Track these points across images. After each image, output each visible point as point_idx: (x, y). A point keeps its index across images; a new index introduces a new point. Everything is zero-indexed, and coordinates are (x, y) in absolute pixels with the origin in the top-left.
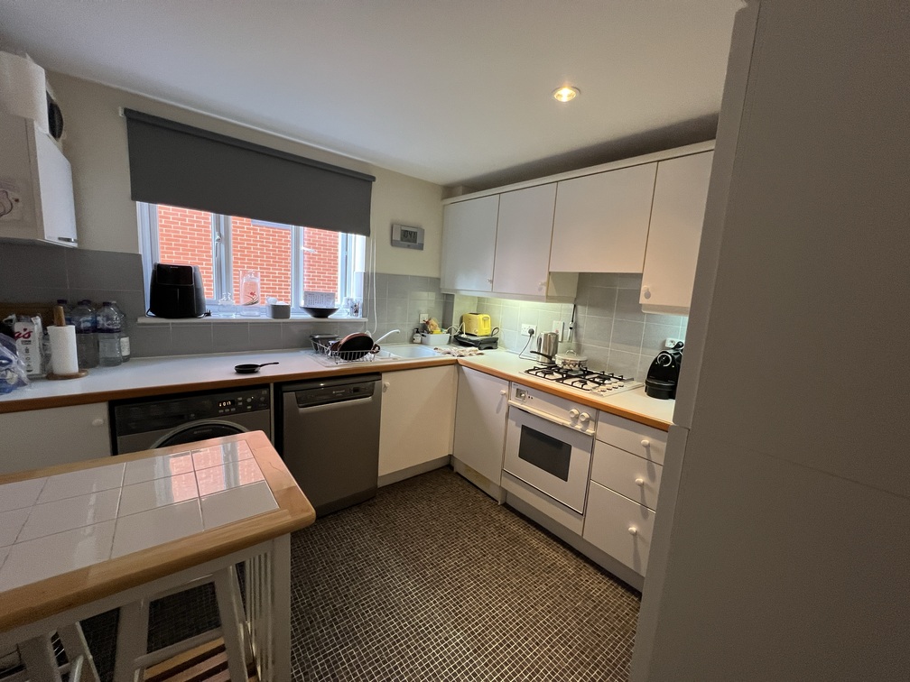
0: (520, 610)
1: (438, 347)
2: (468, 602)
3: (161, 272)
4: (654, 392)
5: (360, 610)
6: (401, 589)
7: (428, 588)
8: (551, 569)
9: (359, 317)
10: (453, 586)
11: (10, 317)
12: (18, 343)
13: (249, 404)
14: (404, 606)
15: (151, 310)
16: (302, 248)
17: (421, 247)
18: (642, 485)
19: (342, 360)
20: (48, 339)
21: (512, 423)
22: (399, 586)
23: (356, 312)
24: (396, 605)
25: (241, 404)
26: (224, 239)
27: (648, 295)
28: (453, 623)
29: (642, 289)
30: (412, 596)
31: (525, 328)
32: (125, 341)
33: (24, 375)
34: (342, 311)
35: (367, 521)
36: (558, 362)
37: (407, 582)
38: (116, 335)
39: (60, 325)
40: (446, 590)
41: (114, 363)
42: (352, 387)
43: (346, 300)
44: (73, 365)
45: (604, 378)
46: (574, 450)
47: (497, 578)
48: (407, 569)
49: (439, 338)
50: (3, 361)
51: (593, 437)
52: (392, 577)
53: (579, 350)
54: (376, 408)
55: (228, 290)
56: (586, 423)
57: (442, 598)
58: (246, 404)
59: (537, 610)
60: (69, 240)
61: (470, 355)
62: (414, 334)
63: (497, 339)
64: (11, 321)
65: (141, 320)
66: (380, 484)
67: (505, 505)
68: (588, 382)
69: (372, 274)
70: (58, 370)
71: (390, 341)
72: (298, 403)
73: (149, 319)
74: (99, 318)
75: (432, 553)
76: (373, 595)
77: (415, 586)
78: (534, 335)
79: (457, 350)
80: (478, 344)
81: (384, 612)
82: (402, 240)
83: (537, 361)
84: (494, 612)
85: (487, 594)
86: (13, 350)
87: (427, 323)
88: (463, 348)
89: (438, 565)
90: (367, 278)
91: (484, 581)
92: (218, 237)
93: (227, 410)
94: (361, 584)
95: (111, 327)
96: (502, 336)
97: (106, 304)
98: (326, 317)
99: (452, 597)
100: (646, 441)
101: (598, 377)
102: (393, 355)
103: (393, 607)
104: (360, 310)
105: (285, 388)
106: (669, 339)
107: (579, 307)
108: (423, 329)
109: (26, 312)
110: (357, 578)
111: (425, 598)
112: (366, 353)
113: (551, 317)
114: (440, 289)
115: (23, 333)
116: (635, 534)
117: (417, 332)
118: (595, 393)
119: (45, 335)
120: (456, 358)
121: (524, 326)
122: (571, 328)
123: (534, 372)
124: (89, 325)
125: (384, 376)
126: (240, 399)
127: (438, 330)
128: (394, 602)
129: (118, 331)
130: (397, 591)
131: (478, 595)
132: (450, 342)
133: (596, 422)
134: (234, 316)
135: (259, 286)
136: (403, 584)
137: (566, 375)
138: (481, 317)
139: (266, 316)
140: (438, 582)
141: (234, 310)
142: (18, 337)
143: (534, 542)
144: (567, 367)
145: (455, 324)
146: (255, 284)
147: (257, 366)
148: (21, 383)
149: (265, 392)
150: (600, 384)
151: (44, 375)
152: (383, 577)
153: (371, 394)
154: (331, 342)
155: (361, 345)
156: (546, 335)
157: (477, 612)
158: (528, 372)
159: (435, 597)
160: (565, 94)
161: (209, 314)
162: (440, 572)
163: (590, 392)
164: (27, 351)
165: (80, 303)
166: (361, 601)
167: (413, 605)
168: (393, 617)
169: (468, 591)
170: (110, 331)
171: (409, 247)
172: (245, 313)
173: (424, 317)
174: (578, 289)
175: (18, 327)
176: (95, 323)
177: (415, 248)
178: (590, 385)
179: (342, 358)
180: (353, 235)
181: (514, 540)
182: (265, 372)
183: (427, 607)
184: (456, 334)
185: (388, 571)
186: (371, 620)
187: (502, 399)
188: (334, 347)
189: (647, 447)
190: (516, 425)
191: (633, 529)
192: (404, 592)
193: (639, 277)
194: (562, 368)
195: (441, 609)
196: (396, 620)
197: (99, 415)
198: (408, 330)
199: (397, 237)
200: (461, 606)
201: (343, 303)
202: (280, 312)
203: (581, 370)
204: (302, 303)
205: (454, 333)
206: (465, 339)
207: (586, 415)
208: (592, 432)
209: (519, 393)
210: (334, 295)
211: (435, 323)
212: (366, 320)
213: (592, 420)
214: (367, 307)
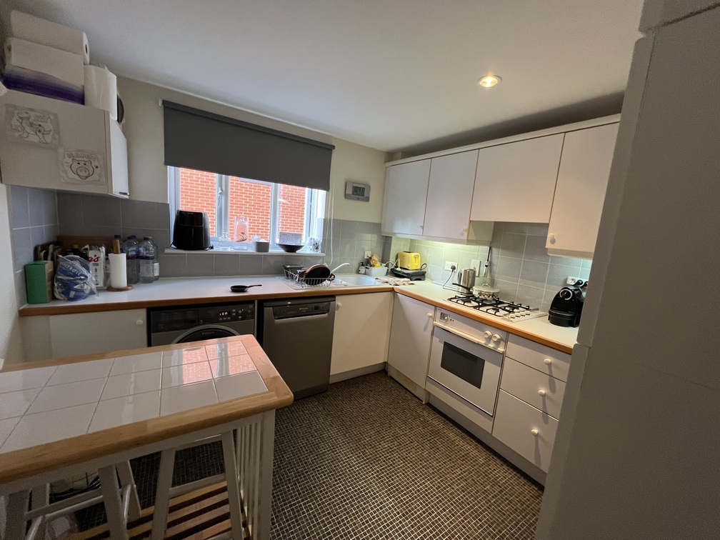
0: (440, 487)
1: (378, 277)
2: (398, 477)
3: (182, 216)
4: (555, 320)
5: (316, 475)
6: (347, 462)
7: (367, 463)
8: (465, 457)
9: (319, 252)
10: (387, 464)
11: (86, 247)
12: (91, 265)
13: (240, 315)
14: (349, 475)
15: (174, 243)
16: (279, 200)
17: (367, 199)
18: (543, 396)
19: (306, 285)
20: (109, 263)
21: (436, 339)
22: (345, 459)
23: (317, 248)
24: (343, 474)
25: (234, 314)
26: (224, 193)
27: (553, 241)
28: (386, 492)
29: (549, 235)
30: (355, 468)
31: (448, 265)
32: (157, 265)
33: (94, 287)
34: (306, 248)
35: (321, 409)
36: (475, 293)
37: (351, 457)
38: (151, 261)
39: (117, 253)
40: (381, 466)
41: (148, 281)
42: (314, 305)
43: (310, 239)
44: (124, 283)
45: (513, 307)
46: (487, 365)
47: (421, 461)
48: (351, 447)
49: (379, 270)
50: (82, 277)
51: (503, 354)
52: (340, 452)
53: (492, 284)
54: (330, 324)
55: (225, 231)
56: (498, 342)
57: (378, 472)
58: (238, 314)
59: (453, 489)
60: (125, 194)
61: (403, 285)
62: (359, 266)
63: (425, 272)
64: (87, 249)
65: (167, 251)
66: (332, 381)
67: (428, 404)
68: (500, 310)
69: (330, 220)
70: (115, 284)
71: (341, 271)
72: (275, 316)
73: (172, 250)
74: (141, 249)
75: (370, 437)
76: (326, 464)
77: (358, 460)
78: (455, 271)
79: (393, 280)
80: (410, 276)
81: (334, 478)
82: (353, 194)
83: (458, 291)
84: (418, 486)
85: (413, 472)
86: (88, 269)
87: (370, 258)
88: (398, 279)
89: (375, 446)
90: (326, 223)
91: (411, 462)
92: (220, 191)
93: (225, 319)
94: (317, 455)
95: (148, 255)
96: (429, 271)
97: (146, 239)
98: (294, 251)
99: (386, 471)
100: (548, 359)
101: (509, 306)
102: (344, 283)
103: (340, 475)
104: (320, 247)
105: (265, 304)
106: (570, 278)
107: (494, 250)
108: (367, 263)
109: (95, 244)
110: (314, 451)
111: (365, 471)
112: (325, 280)
113: (471, 256)
114: (381, 232)
115: (94, 258)
116: (537, 435)
117: (362, 265)
118: (505, 319)
119: (107, 259)
120: (392, 286)
121: (447, 262)
122: (486, 266)
123: (455, 300)
124: (134, 253)
125: (337, 298)
126: (234, 311)
127: (379, 264)
128: (342, 471)
129: (153, 258)
130: (344, 463)
131: (406, 472)
132: (387, 274)
133: (506, 342)
134: (229, 250)
135: (248, 227)
136: (348, 458)
137: (482, 303)
138: (412, 255)
139: (252, 250)
140: (375, 459)
141: (229, 245)
142: (90, 261)
143: (452, 435)
144: (482, 297)
145: (392, 260)
146: (245, 226)
147: (246, 287)
148: (92, 293)
149: (251, 306)
150: (510, 312)
151: (106, 288)
152: (333, 452)
153: (328, 311)
154: (299, 271)
155: (321, 273)
156: (465, 271)
157: (405, 485)
158: (450, 299)
159: (373, 470)
160: (489, 82)
161: (212, 248)
162: (376, 452)
163: (501, 318)
164: (96, 270)
165: (129, 238)
166: (317, 468)
167: (356, 475)
168: (341, 482)
169: (398, 469)
170: (147, 258)
171: (358, 199)
172: (237, 248)
173: (368, 254)
174: (493, 233)
175: (91, 254)
176: (138, 252)
177: (363, 200)
178: (502, 312)
179: (307, 283)
180: (316, 190)
181: (436, 433)
182: (252, 292)
183: (366, 477)
184: (393, 267)
185: (337, 447)
186: (324, 482)
187: (429, 320)
188: (301, 275)
189: (549, 364)
190: (440, 341)
191: (535, 431)
192: (349, 464)
193: (546, 226)
194: (478, 298)
195: (377, 480)
196: (343, 485)
197: (140, 317)
198: (355, 264)
199: (350, 191)
200: (392, 479)
201: (308, 242)
202: (262, 247)
203: (494, 300)
204: (278, 241)
205: (391, 267)
206: (399, 272)
207: (498, 336)
208: (503, 350)
209: (443, 316)
210: (301, 235)
211: (376, 258)
212: (324, 255)
213: (503, 341)
214: (325, 245)
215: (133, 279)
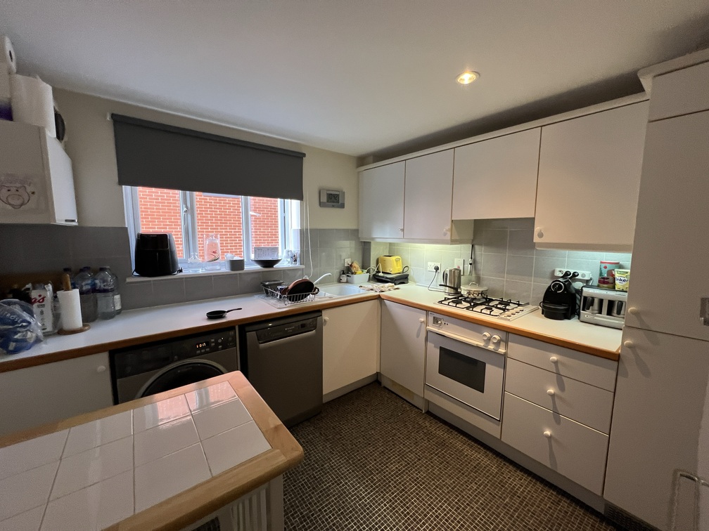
0: (459, 509)
1: (360, 286)
2: (413, 503)
3: (143, 240)
4: (550, 314)
5: (324, 516)
6: (355, 494)
7: (377, 492)
8: (476, 468)
9: (298, 265)
10: (398, 489)
11: (27, 286)
12: (35, 308)
13: (220, 344)
14: (360, 510)
15: (136, 270)
16: (251, 213)
17: (342, 206)
18: (553, 396)
19: (290, 302)
20: (58, 301)
21: (430, 345)
22: (353, 491)
23: (295, 261)
24: (354, 510)
25: (213, 344)
26: (190, 210)
27: (541, 235)
28: (404, 524)
29: (535, 230)
30: (366, 501)
31: (431, 266)
32: (117, 297)
33: (40, 333)
34: (284, 261)
35: (317, 435)
36: (464, 293)
37: (359, 487)
38: (111, 294)
39: (67, 289)
40: (393, 493)
41: (109, 316)
42: (301, 323)
43: (287, 251)
44: (79, 323)
45: (505, 305)
46: (488, 367)
47: (433, 480)
48: (357, 476)
49: (361, 277)
50: (24, 324)
51: (505, 356)
52: (346, 483)
53: (478, 280)
54: (318, 340)
55: (194, 251)
56: (498, 344)
57: (391, 501)
58: (217, 344)
59: (472, 508)
60: (73, 221)
61: (389, 290)
62: (340, 275)
63: (408, 275)
64: (28, 289)
65: (128, 280)
66: (325, 400)
67: (428, 413)
68: (493, 309)
69: (307, 229)
70: (66, 327)
71: (322, 282)
72: (259, 340)
73: (135, 278)
74: (97, 281)
75: (375, 460)
76: (333, 501)
77: (366, 491)
78: (439, 271)
79: (378, 286)
80: (393, 281)
81: (344, 517)
82: (328, 201)
83: (443, 293)
84: (436, 511)
85: (428, 495)
86: (31, 313)
87: (351, 265)
88: (381, 285)
89: (382, 470)
90: (303, 233)
91: (424, 483)
92: (185, 209)
93: (203, 351)
94: (321, 492)
95: (106, 288)
96: (411, 273)
97: (102, 270)
98: (272, 266)
99: (399, 499)
100: (554, 357)
101: (500, 304)
102: (328, 295)
103: (351, 512)
104: (298, 259)
105: (247, 329)
106: (558, 269)
107: (477, 247)
108: (348, 271)
109: (39, 281)
110: (317, 486)
111: (376, 502)
112: (309, 295)
113: (455, 256)
114: (359, 238)
115: (38, 298)
116: (550, 438)
117: (343, 274)
118: (502, 318)
119: (55, 297)
120: (378, 293)
121: (429, 263)
122: (471, 264)
123: (446, 302)
124: (89, 287)
125: (324, 312)
126: (213, 340)
127: (360, 271)
128: (351, 506)
129: (112, 290)
130: (352, 496)
131: (420, 497)
132: (369, 280)
133: (506, 342)
134: (201, 271)
135: (219, 245)
136: (356, 489)
137: (473, 303)
138: (393, 258)
139: (225, 269)
140: (385, 486)
141: (200, 266)
142: (35, 302)
143: (459, 445)
144: (471, 296)
145: (373, 265)
146: (216, 244)
147: (224, 312)
148: (38, 341)
149: (232, 333)
150: (504, 310)
151: (56, 331)
152: (338, 484)
153: (315, 327)
154: (279, 287)
155: (306, 288)
156: (451, 271)
157: (422, 512)
158: (441, 302)
159: (385, 500)
160: (467, 78)
161: (181, 271)
162: (385, 477)
163: (497, 317)
164: (42, 313)
165: (81, 270)
166: (323, 508)
167: (368, 509)
168: (353, 521)
169: (412, 493)
170: (105, 291)
171: (333, 206)
172: (209, 268)
173: (348, 261)
174: (474, 232)
175: (34, 294)
176: (94, 285)
177: (338, 207)
178: (496, 311)
179: (290, 300)
180: (289, 200)
181: (442, 444)
182: (230, 317)
183: (380, 510)
184: (374, 273)
185: (342, 478)
186: (334, 525)
187: (421, 326)
188: (283, 291)
189: (556, 363)
190: (435, 347)
191: (548, 432)
192: (358, 497)
193: (532, 220)
194: (468, 297)
195: (391, 511)
196: (355, 524)
197: (101, 364)
198: (335, 272)
199: (324, 199)
200: (408, 508)
201: (285, 254)
202: (237, 265)
203: (484, 298)
204: (253, 257)
205: (373, 273)
206: (383, 277)
207: (498, 337)
208: (504, 351)
209: (436, 321)
210: (277, 249)
211: (357, 265)
212: (303, 267)
213: (503, 341)
214: (304, 256)
215: (90, 317)
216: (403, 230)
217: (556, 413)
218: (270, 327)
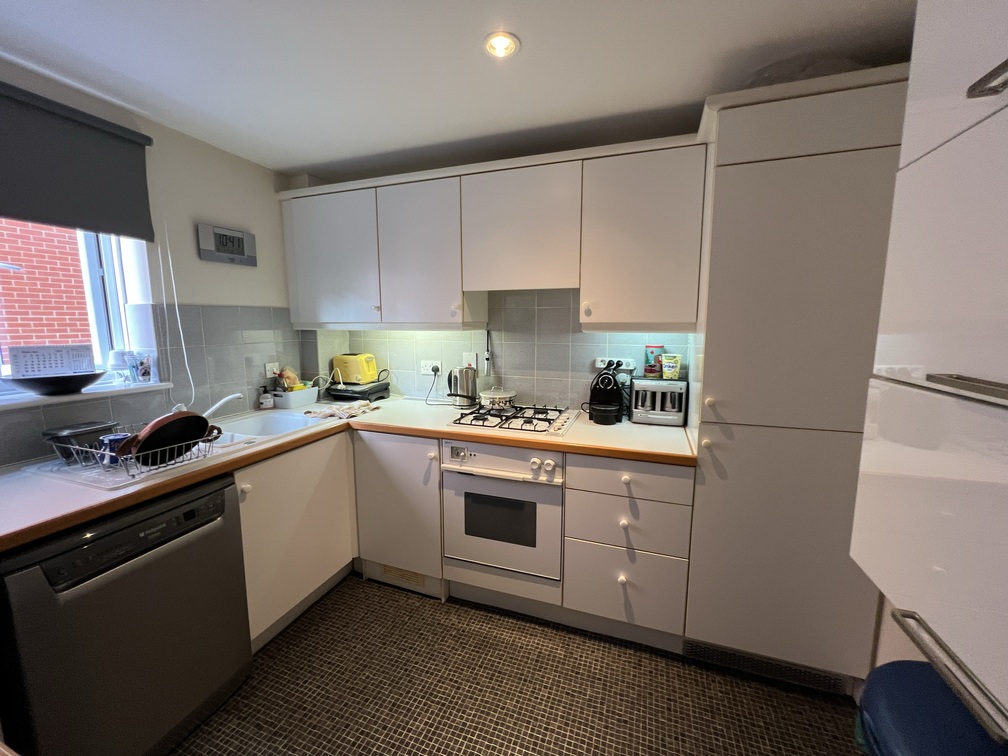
1: (306, 409)
4: (601, 418)
8: (539, 662)
9: (153, 382)
17: (252, 262)
18: (626, 528)
19: (145, 469)
21: (449, 493)
23: (146, 373)
27: (588, 313)
29: (581, 306)
31: (426, 367)
34: (112, 377)
35: (250, 731)
36: (485, 402)
43: (118, 355)
45: (542, 412)
46: (540, 508)
47: (489, 714)
49: (302, 396)
51: (563, 487)
56: (552, 473)
59: (553, 731)
61: (362, 413)
62: (259, 395)
63: (388, 384)
67: (451, 600)
68: (534, 421)
69: (171, 307)
71: (226, 411)
72: (52, 584)
78: (439, 373)
79: (341, 412)
80: (364, 396)
82: (218, 250)
83: (461, 406)
87: (281, 375)
88: (346, 405)
90: (161, 317)
91: (476, 728)
96: (394, 380)
98: (77, 390)
100: (626, 477)
101: (537, 413)
102: (240, 437)
104: (153, 370)
106: (600, 359)
107: (494, 334)
108: (275, 386)
113: (462, 348)
114: (291, 325)
116: (625, 584)
117: (266, 392)
118: (552, 434)
120: (344, 421)
121: (423, 363)
122: (487, 359)
123: (464, 421)
125: (238, 476)
127: (299, 385)
132: (319, 399)
133: (563, 468)
137: (503, 417)
138: (362, 358)
144: (496, 407)
145: (323, 372)
150: (547, 421)
153: (218, 513)
154: (106, 439)
155: (183, 431)
156: (461, 371)
158: (457, 422)
160: (500, 46)
163: (544, 433)
171: (232, 261)
173: (273, 369)
174: (489, 311)
177: (242, 263)
178: (539, 424)
179: (145, 463)
180: (113, 237)
181: (484, 644)
184: (328, 385)
187: (430, 464)
188: (122, 448)
189: (628, 484)
190: (457, 494)
191: (622, 578)
193: (576, 292)
194: (493, 409)
198: (250, 393)
199: (209, 244)
201: (111, 361)
204: (6, 371)
205: (324, 386)
206: (346, 391)
207: (552, 463)
208: (561, 481)
209: (455, 453)
210: (89, 349)
211: (292, 374)
212: (170, 385)
213: (559, 467)
214: (167, 363)
216: (380, 308)
217: (630, 548)
218: (87, 542)
